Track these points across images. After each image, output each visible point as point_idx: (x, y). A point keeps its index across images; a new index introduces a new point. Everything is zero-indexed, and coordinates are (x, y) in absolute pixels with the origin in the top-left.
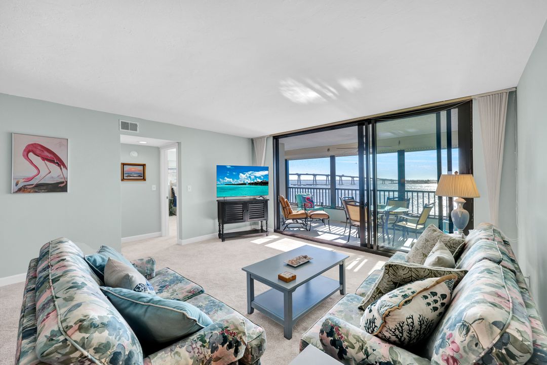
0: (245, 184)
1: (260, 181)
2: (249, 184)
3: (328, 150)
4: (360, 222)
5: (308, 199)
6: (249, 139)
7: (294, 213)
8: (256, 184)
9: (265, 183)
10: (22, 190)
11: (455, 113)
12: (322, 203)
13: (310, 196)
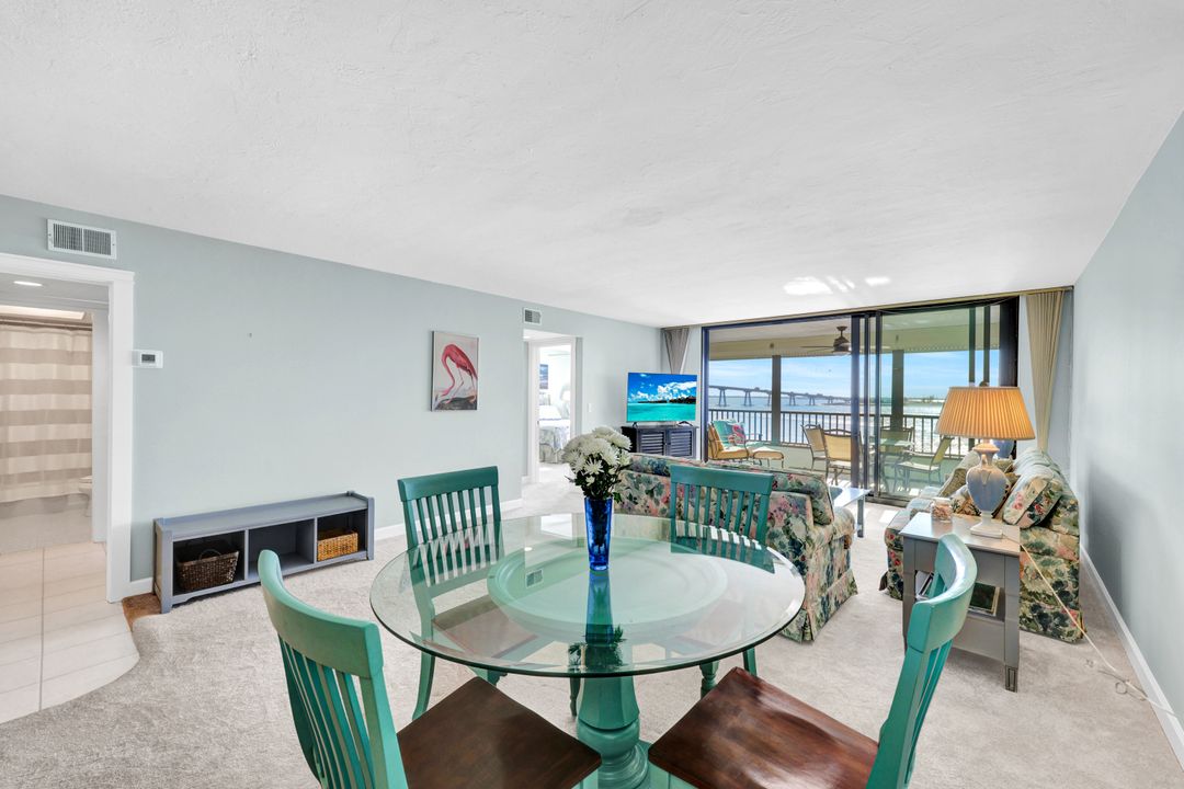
0: (664, 402)
1: (685, 397)
2: (671, 401)
3: (772, 346)
4: (851, 461)
5: (736, 428)
6: (657, 329)
7: (725, 450)
8: (680, 401)
9: (691, 401)
10: (441, 407)
11: (995, 310)
12: (760, 436)
13: (738, 424)
